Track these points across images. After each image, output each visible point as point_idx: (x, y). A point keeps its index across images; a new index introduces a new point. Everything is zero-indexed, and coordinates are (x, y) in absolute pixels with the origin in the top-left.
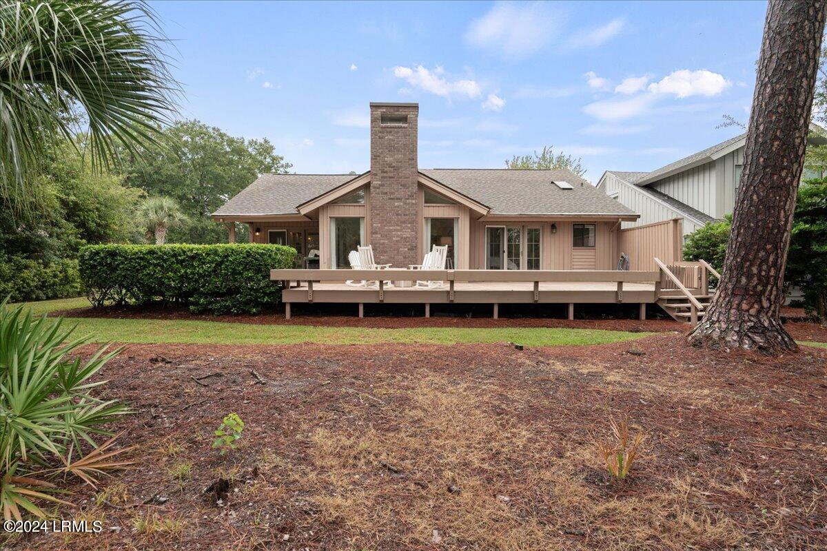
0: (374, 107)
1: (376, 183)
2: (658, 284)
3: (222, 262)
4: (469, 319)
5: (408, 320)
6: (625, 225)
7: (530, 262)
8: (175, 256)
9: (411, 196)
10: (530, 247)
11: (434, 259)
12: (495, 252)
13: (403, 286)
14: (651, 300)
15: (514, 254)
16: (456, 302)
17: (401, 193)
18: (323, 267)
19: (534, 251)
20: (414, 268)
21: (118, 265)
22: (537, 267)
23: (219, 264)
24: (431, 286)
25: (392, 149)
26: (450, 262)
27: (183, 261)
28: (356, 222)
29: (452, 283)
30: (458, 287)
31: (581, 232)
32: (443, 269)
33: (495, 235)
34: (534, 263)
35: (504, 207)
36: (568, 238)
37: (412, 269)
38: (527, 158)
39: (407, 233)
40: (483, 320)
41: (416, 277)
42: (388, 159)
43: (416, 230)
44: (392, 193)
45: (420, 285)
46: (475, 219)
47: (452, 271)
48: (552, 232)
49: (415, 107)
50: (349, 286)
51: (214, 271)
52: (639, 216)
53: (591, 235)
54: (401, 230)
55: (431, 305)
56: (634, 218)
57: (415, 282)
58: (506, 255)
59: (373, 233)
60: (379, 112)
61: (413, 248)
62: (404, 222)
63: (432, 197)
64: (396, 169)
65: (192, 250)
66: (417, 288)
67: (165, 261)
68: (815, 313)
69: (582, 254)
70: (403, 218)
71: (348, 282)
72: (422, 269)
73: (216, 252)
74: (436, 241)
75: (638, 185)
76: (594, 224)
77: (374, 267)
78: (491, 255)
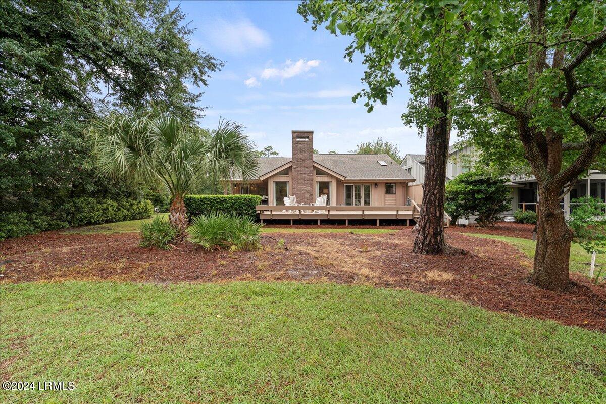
0: (294, 132)
1: (294, 166)
2: (414, 211)
3: (235, 203)
4: (336, 226)
5: (311, 226)
6: (409, 184)
7: (365, 201)
8: (215, 200)
9: (310, 172)
10: (365, 194)
11: (320, 201)
12: (349, 196)
13: (308, 212)
14: (411, 218)
15: (358, 197)
16: (330, 219)
17: (306, 170)
18: (270, 204)
19: (367, 195)
20: (312, 205)
21: (192, 204)
22: (369, 204)
23: (234, 203)
24: (320, 212)
25: (301, 151)
26: (328, 203)
27: (219, 202)
28: (285, 183)
29: (329, 211)
30: (331, 213)
31: (389, 187)
32: (325, 205)
33: (349, 189)
34: (367, 202)
35: (352, 176)
36: (383, 190)
37: (311, 205)
38: (369, 143)
39: (309, 189)
40: (341, 226)
41: (313, 209)
42: (300, 156)
43: (312, 187)
44: (301, 171)
45: (315, 212)
46: (339, 182)
47: (329, 206)
48: (375, 187)
49: (312, 132)
50: (284, 212)
51: (231, 206)
52: (415, 180)
53: (394, 188)
54: (306, 188)
55: (320, 220)
56: (413, 181)
57: (313, 211)
58: (354, 198)
59: (293, 189)
60: (296, 135)
61: (311, 196)
62: (307, 184)
63: (319, 172)
64: (303, 160)
65: (222, 198)
66: (314, 213)
67: (211, 202)
68: (482, 224)
69: (390, 198)
70: (306, 182)
71: (284, 211)
72: (315, 205)
73: (232, 199)
74: (321, 193)
75: (420, 163)
76: (395, 183)
77: (296, 205)
78: (347, 198)
